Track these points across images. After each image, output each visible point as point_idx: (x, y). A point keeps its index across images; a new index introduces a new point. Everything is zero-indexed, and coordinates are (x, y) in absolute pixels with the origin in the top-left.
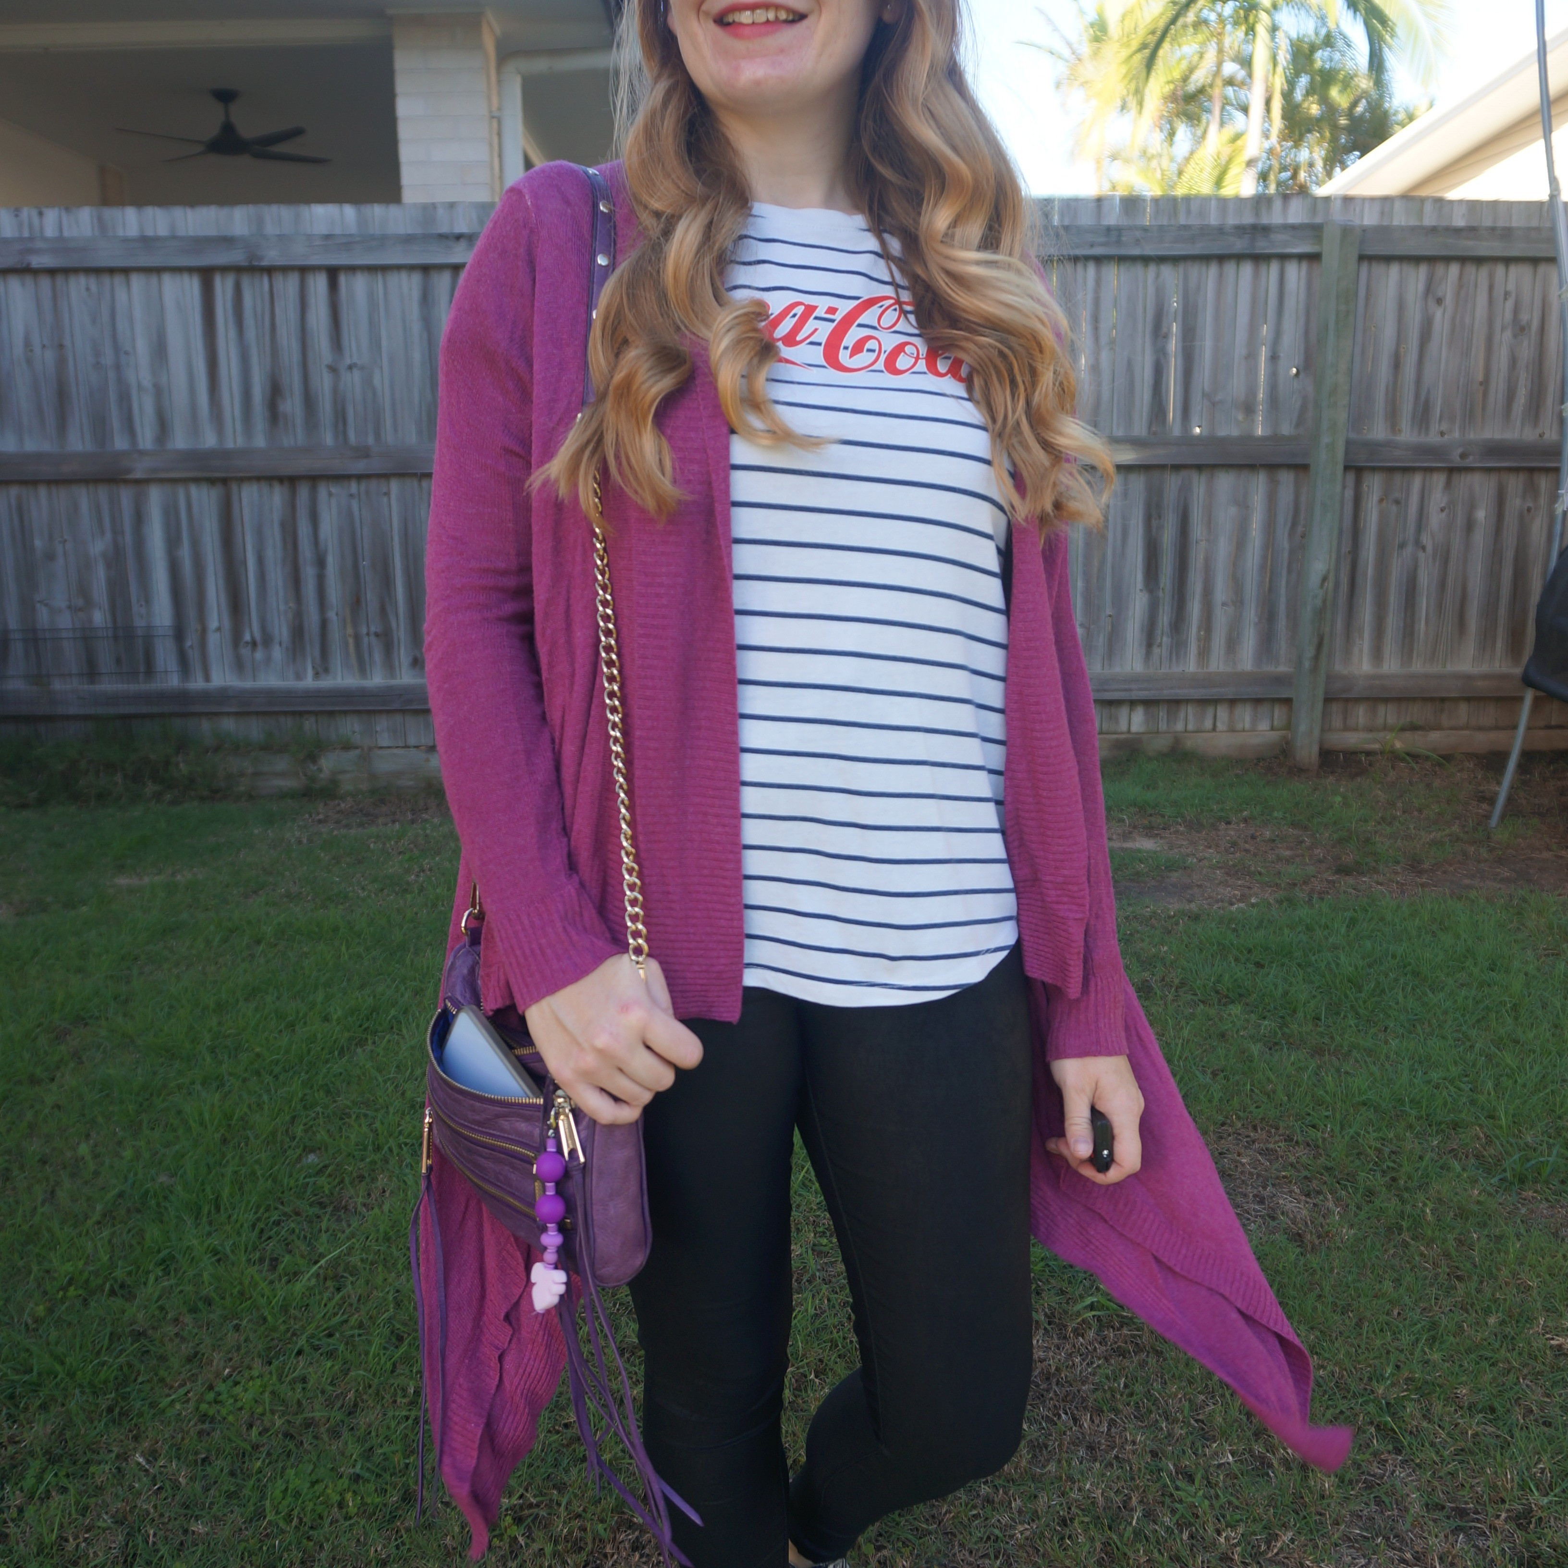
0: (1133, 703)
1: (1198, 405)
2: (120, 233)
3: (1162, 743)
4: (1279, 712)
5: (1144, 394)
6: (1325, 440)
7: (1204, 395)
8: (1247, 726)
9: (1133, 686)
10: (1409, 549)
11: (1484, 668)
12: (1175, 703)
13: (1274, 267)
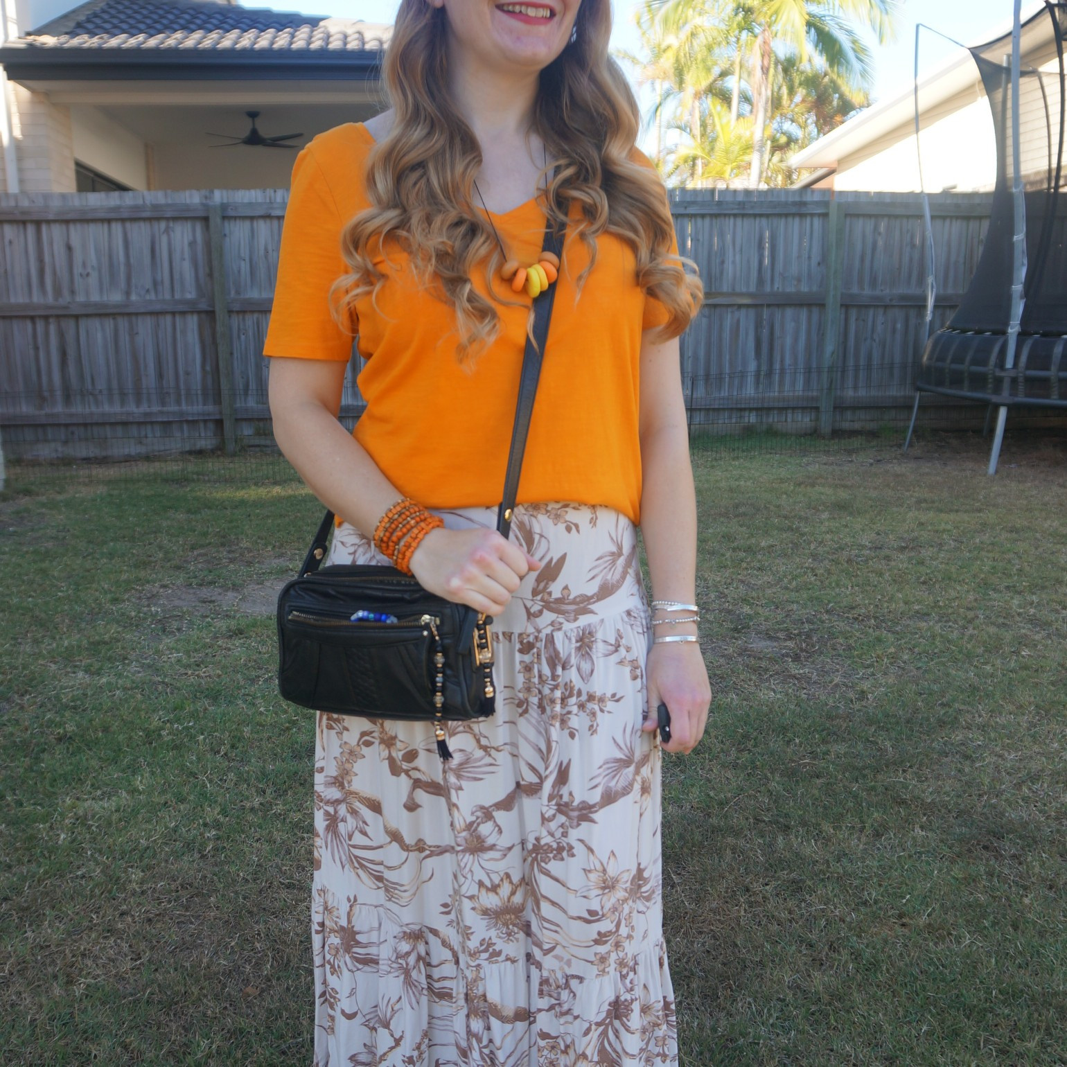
0: (751, 410)
1: (777, 279)
3: (764, 427)
4: (813, 413)
5: (754, 274)
6: (832, 293)
7: (780, 274)
8: (800, 420)
9: (752, 402)
10: (869, 341)
11: (902, 393)
12: (769, 409)
13: (808, 220)
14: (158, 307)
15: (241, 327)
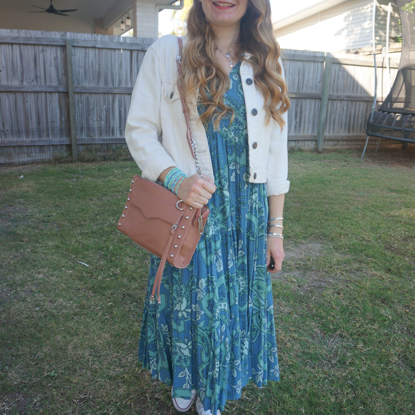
0: (292, 141)
1: (304, 87)
3: (297, 148)
4: (314, 143)
5: (296, 86)
6: (325, 94)
7: (306, 85)
8: (310, 145)
10: (334, 114)
11: (344, 135)
12: (299, 141)
13: (317, 63)
14: (38, 89)
15: (80, 100)
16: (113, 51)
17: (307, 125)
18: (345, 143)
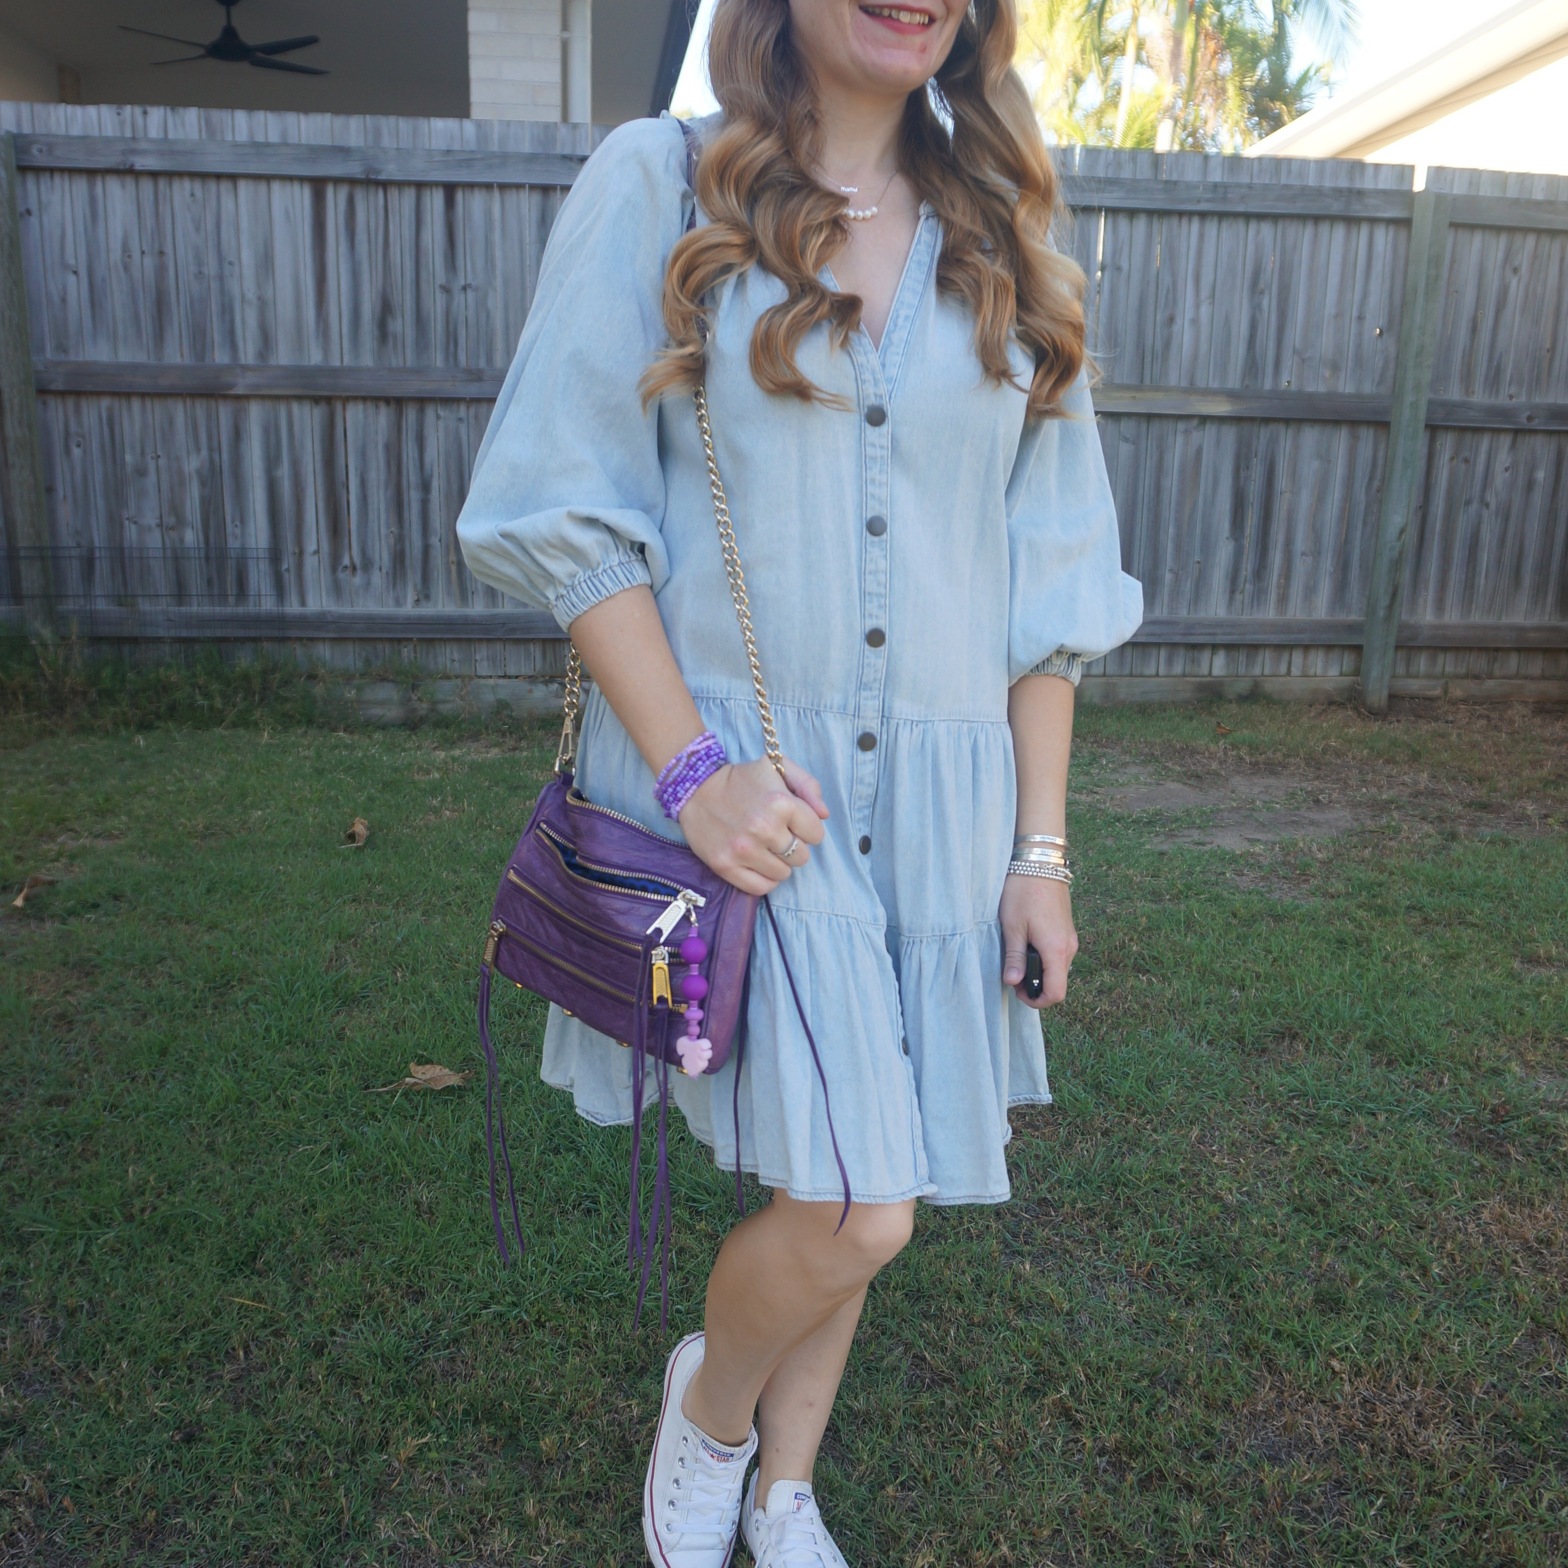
0: (1215, 647)
1: (1288, 360)
2: (229, 137)
3: (1243, 686)
4: (1348, 660)
5: (1239, 350)
6: (1409, 398)
7: (1295, 351)
8: (1319, 671)
9: (1219, 631)
10: (1475, 506)
11: (1534, 621)
12: (1254, 648)
13: (1364, 229)
15: (73, 428)
16: (225, 186)
17: (1301, 567)
18: (1536, 666)
